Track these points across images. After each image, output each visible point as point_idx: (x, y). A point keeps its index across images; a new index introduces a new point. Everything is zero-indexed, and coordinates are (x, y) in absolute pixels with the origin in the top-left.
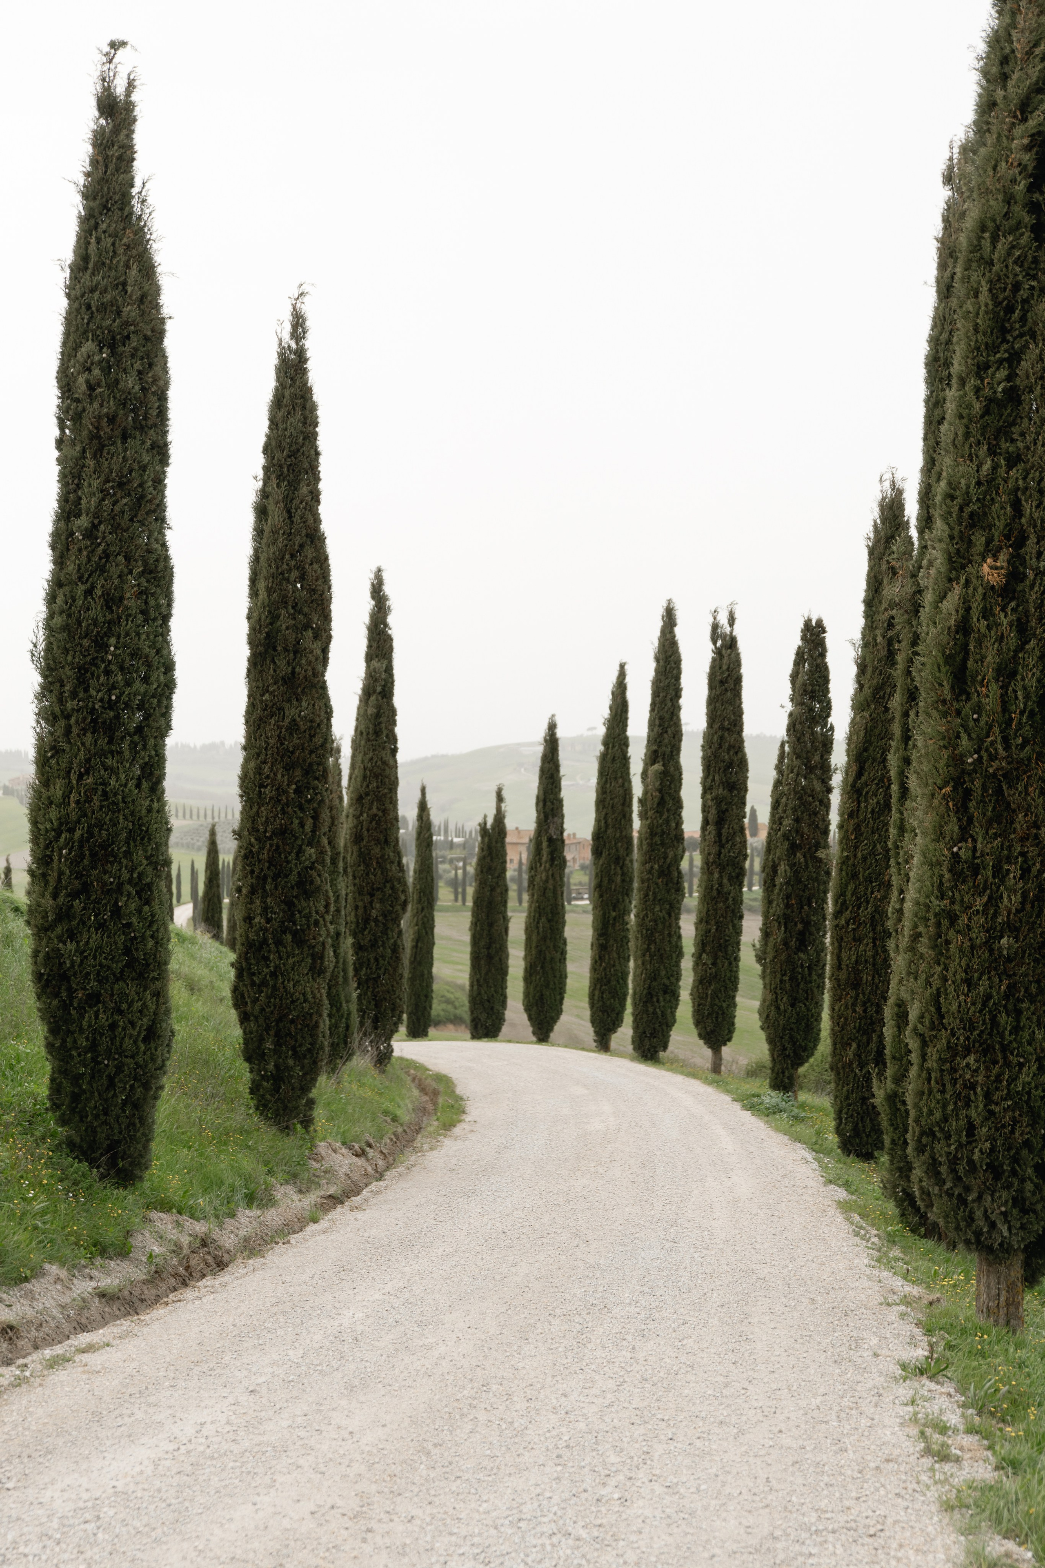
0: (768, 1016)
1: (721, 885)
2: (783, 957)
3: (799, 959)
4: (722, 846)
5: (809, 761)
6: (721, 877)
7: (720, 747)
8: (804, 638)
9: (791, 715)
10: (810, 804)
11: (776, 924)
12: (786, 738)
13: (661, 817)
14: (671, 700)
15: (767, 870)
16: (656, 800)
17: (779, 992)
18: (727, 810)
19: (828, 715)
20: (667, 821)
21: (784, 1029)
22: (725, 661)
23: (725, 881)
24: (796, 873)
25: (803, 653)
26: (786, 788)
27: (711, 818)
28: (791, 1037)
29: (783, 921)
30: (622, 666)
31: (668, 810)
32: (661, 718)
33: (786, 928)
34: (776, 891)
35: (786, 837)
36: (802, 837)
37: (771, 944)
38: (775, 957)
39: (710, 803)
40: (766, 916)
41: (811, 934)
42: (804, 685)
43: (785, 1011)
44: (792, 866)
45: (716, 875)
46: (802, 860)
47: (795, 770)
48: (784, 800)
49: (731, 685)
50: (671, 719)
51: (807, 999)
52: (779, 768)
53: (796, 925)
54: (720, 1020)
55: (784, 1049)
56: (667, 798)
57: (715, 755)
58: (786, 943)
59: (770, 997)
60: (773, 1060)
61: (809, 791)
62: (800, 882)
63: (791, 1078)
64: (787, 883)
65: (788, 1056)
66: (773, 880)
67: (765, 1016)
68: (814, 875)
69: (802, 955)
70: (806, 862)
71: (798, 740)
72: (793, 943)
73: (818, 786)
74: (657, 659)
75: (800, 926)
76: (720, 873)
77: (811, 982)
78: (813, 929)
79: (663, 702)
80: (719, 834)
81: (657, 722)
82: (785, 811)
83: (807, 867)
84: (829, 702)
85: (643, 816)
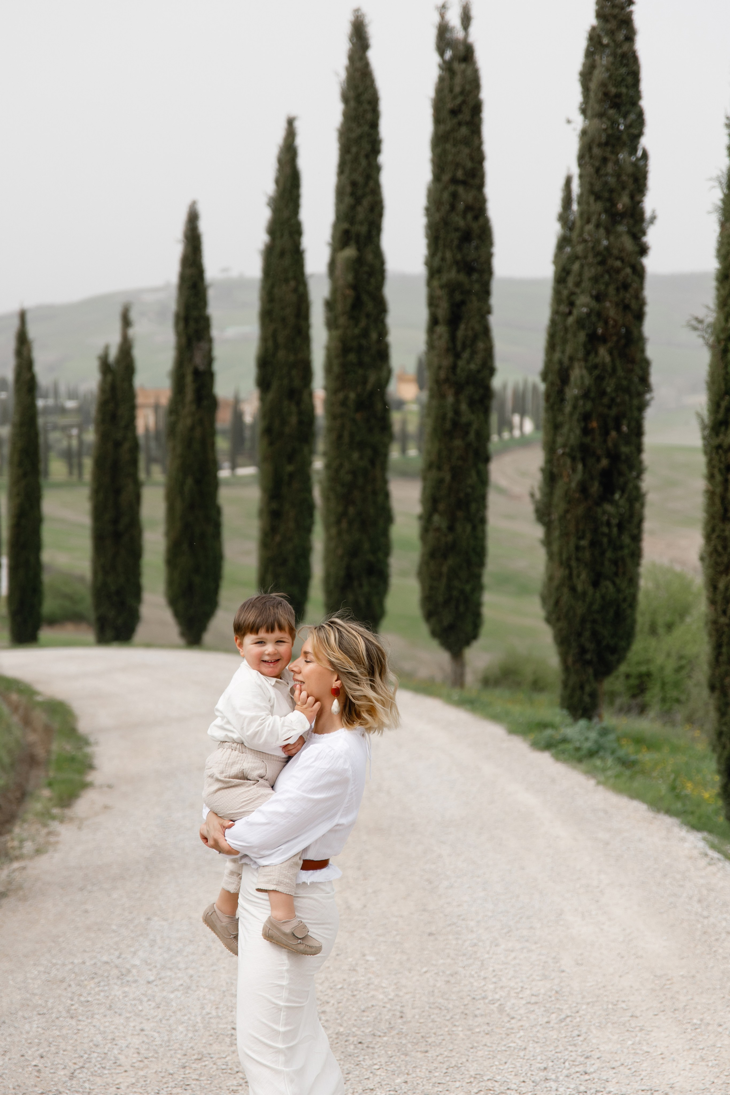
0: (557, 603)
1: (457, 412)
2: (580, 510)
3: (604, 512)
4: (457, 356)
5: (614, 205)
6: (457, 401)
7: (453, 207)
8: (600, 15)
9: (584, 133)
10: (618, 271)
11: (568, 462)
12: (575, 171)
13: (356, 325)
14: (367, 156)
15: (550, 377)
16: (349, 301)
17: (574, 563)
18: (463, 303)
19: (640, 134)
20: (365, 334)
21: (583, 621)
22: (458, 80)
23: (464, 407)
24: (600, 379)
25: (599, 37)
26: (580, 249)
27: (442, 313)
28: (594, 634)
29: (578, 455)
30: (291, 122)
31: (368, 316)
32: (354, 184)
33: (585, 465)
34: (568, 408)
35: (580, 323)
36: (606, 323)
37: (559, 492)
38: (567, 511)
39: (439, 292)
40: (550, 448)
41: (621, 474)
42: (603, 84)
43: (584, 594)
44: (592, 368)
45: (450, 399)
46: (608, 359)
47: (594, 220)
48: (576, 267)
49: (466, 116)
50: (366, 184)
51: (616, 574)
52: (564, 218)
53: (598, 460)
54: (462, 608)
55: (583, 650)
56: (365, 298)
57: (445, 222)
58: (583, 488)
59: (560, 573)
60: (566, 668)
61: (615, 252)
62: (603, 393)
63: (593, 695)
64: (586, 395)
65: (589, 663)
66: (561, 392)
67: (552, 601)
68: (625, 383)
69: (609, 508)
70: (613, 360)
71: (598, 170)
72: (595, 488)
73: (628, 243)
74: (346, 99)
75: (605, 462)
76: (457, 394)
77: (622, 547)
78: (624, 467)
79: (356, 160)
80: (453, 338)
81: (348, 189)
82: (578, 284)
83: (614, 370)
84: (640, 115)
85: (331, 324)
